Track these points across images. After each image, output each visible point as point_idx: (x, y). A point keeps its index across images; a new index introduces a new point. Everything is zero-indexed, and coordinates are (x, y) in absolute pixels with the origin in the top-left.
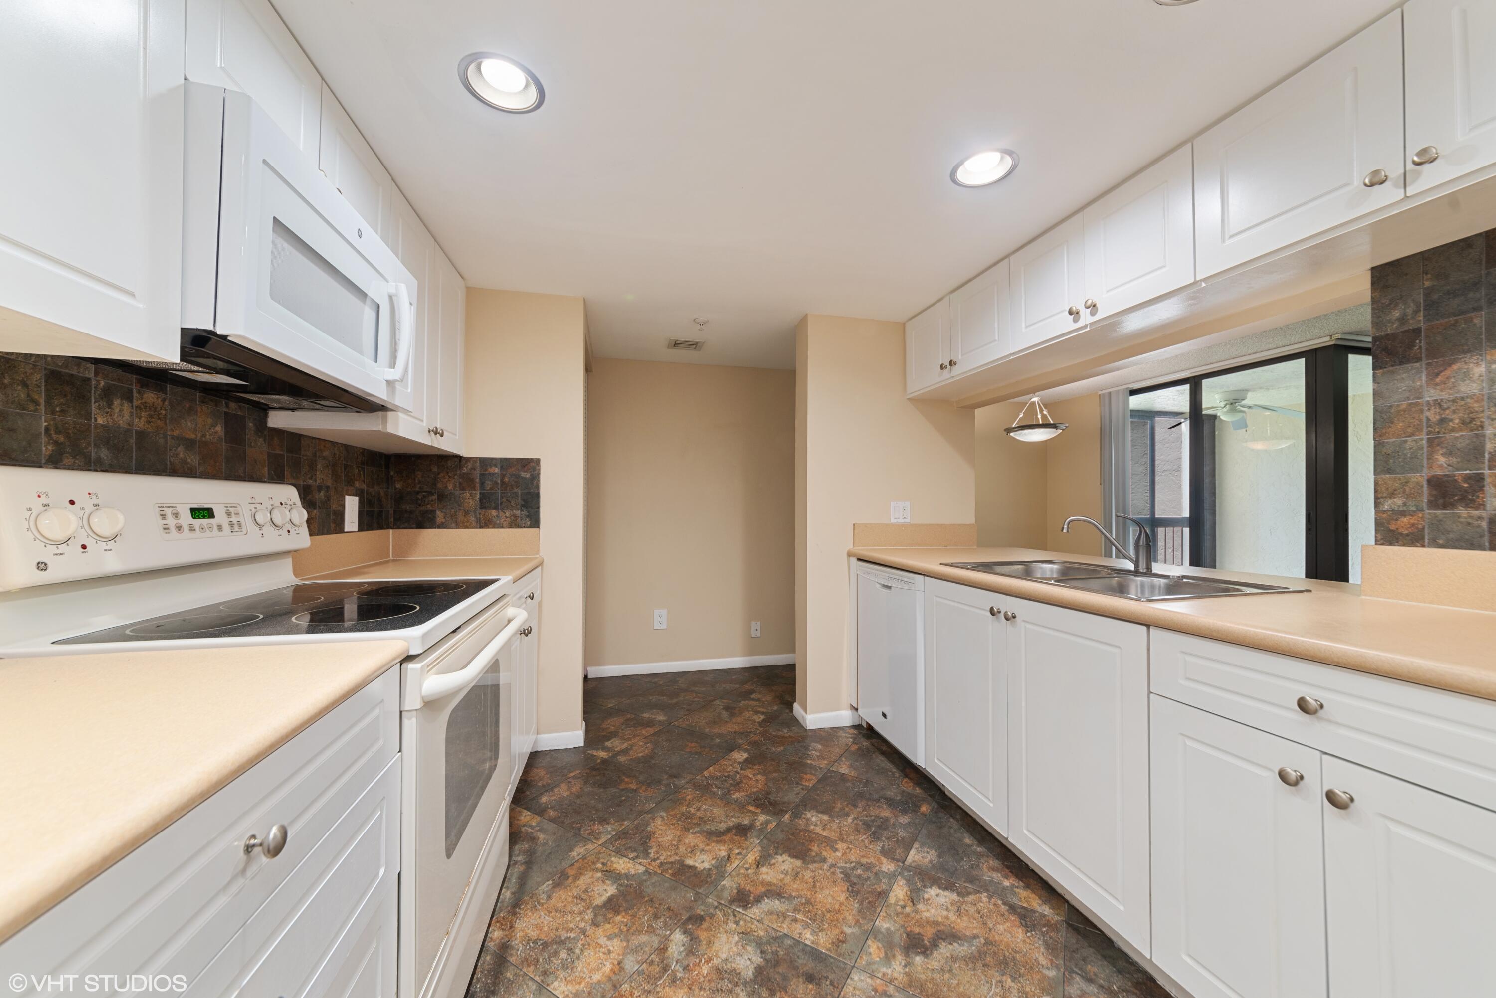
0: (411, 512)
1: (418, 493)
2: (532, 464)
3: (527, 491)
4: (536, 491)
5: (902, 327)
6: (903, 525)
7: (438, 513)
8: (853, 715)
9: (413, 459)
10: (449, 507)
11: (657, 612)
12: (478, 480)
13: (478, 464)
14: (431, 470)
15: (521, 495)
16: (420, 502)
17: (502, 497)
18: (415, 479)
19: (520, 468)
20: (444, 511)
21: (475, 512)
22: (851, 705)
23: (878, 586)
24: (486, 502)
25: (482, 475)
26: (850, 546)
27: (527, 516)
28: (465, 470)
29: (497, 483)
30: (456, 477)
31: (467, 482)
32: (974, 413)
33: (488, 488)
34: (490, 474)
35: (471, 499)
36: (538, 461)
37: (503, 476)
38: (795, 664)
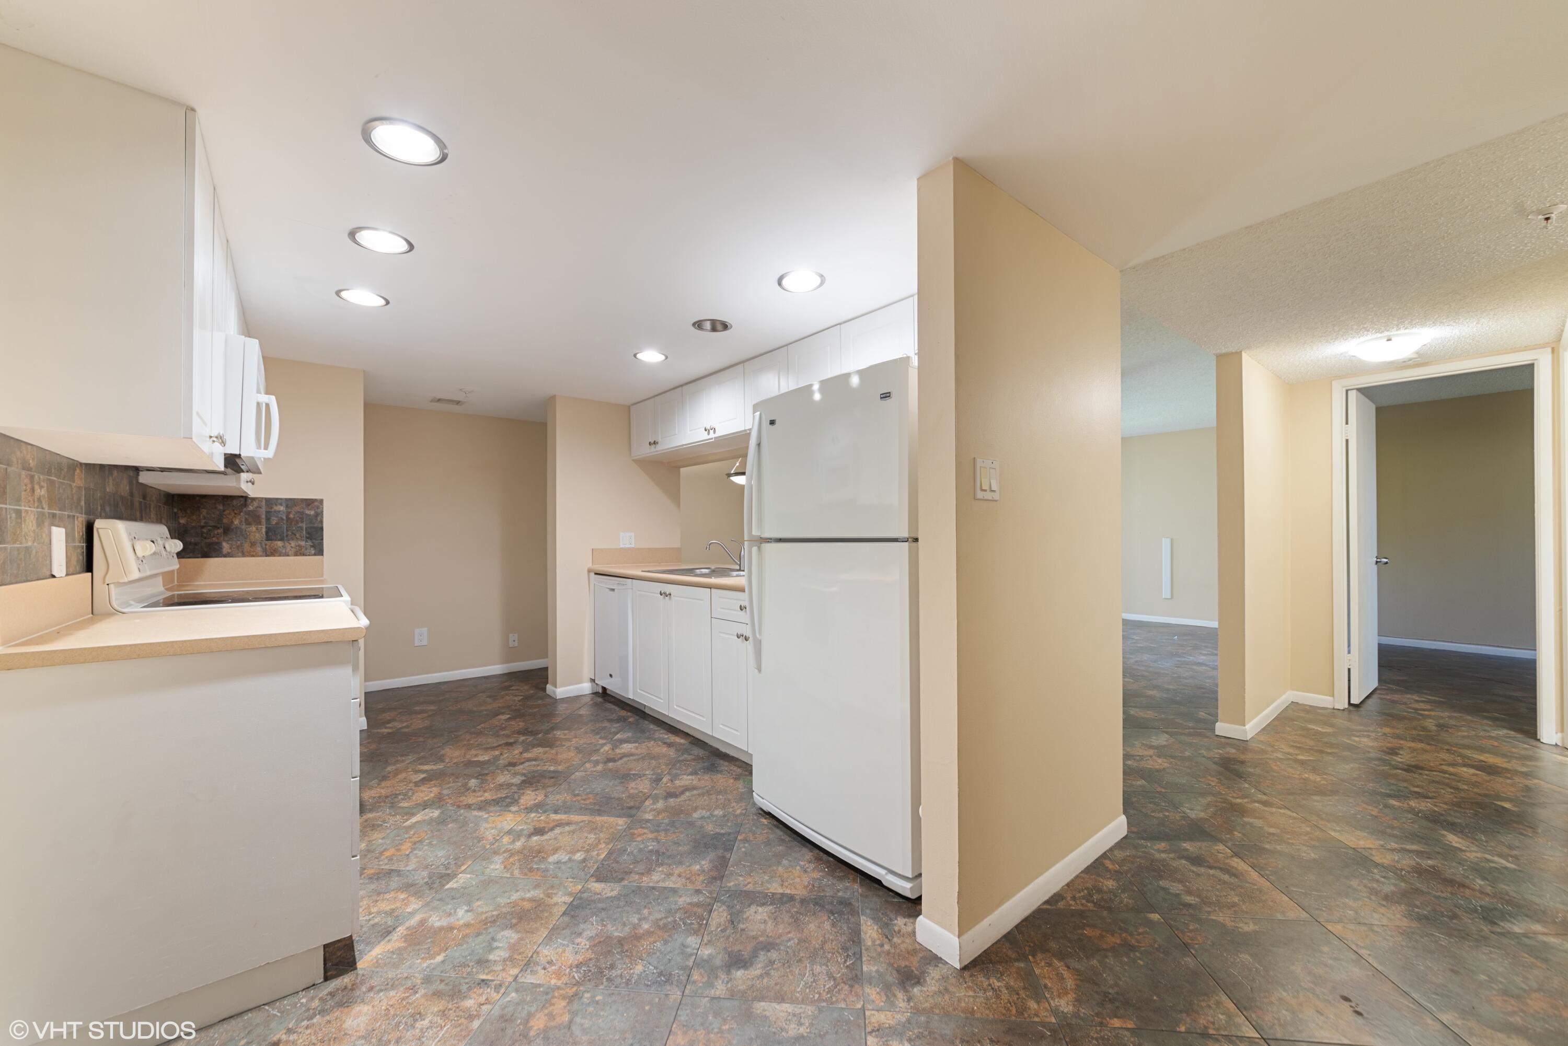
0: (196, 544)
1: (203, 527)
2: (316, 504)
3: (312, 525)
4: (320, 526)
5: (628, 408)
6: (629, 549)
7: (224, 544)
8: (592, 686)
9: (198, 498)
10: (235, 539)
11: (417, 631)
12: (264, 517)
13: (264, 503)
14: (216, 508)
15: (306, 528)
16: (205, 535)
17: (287, 531)
18: (199, 516)
19: (304, 506)
20: (230, 542)
21: (261, 543)
22: (591, 679)
23: (608, 590)
24: (271, 534)
25: (267, 512)
26: (590, 565)
27: (312, 546)
28: (251, 508)
29: (282, 519)
30: (242, 514)
31: (254, 518)
32: (679, 472)
33: (274, 523)
34: (275, 511)
35: (257, 533)
36: (321, 501)
37: (289, 513)
38: (547, 668)
